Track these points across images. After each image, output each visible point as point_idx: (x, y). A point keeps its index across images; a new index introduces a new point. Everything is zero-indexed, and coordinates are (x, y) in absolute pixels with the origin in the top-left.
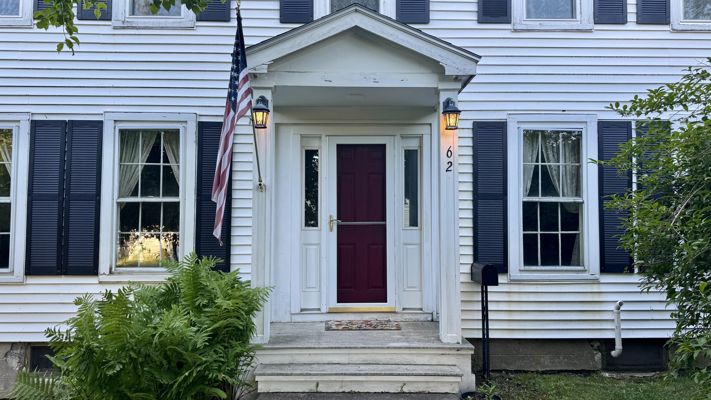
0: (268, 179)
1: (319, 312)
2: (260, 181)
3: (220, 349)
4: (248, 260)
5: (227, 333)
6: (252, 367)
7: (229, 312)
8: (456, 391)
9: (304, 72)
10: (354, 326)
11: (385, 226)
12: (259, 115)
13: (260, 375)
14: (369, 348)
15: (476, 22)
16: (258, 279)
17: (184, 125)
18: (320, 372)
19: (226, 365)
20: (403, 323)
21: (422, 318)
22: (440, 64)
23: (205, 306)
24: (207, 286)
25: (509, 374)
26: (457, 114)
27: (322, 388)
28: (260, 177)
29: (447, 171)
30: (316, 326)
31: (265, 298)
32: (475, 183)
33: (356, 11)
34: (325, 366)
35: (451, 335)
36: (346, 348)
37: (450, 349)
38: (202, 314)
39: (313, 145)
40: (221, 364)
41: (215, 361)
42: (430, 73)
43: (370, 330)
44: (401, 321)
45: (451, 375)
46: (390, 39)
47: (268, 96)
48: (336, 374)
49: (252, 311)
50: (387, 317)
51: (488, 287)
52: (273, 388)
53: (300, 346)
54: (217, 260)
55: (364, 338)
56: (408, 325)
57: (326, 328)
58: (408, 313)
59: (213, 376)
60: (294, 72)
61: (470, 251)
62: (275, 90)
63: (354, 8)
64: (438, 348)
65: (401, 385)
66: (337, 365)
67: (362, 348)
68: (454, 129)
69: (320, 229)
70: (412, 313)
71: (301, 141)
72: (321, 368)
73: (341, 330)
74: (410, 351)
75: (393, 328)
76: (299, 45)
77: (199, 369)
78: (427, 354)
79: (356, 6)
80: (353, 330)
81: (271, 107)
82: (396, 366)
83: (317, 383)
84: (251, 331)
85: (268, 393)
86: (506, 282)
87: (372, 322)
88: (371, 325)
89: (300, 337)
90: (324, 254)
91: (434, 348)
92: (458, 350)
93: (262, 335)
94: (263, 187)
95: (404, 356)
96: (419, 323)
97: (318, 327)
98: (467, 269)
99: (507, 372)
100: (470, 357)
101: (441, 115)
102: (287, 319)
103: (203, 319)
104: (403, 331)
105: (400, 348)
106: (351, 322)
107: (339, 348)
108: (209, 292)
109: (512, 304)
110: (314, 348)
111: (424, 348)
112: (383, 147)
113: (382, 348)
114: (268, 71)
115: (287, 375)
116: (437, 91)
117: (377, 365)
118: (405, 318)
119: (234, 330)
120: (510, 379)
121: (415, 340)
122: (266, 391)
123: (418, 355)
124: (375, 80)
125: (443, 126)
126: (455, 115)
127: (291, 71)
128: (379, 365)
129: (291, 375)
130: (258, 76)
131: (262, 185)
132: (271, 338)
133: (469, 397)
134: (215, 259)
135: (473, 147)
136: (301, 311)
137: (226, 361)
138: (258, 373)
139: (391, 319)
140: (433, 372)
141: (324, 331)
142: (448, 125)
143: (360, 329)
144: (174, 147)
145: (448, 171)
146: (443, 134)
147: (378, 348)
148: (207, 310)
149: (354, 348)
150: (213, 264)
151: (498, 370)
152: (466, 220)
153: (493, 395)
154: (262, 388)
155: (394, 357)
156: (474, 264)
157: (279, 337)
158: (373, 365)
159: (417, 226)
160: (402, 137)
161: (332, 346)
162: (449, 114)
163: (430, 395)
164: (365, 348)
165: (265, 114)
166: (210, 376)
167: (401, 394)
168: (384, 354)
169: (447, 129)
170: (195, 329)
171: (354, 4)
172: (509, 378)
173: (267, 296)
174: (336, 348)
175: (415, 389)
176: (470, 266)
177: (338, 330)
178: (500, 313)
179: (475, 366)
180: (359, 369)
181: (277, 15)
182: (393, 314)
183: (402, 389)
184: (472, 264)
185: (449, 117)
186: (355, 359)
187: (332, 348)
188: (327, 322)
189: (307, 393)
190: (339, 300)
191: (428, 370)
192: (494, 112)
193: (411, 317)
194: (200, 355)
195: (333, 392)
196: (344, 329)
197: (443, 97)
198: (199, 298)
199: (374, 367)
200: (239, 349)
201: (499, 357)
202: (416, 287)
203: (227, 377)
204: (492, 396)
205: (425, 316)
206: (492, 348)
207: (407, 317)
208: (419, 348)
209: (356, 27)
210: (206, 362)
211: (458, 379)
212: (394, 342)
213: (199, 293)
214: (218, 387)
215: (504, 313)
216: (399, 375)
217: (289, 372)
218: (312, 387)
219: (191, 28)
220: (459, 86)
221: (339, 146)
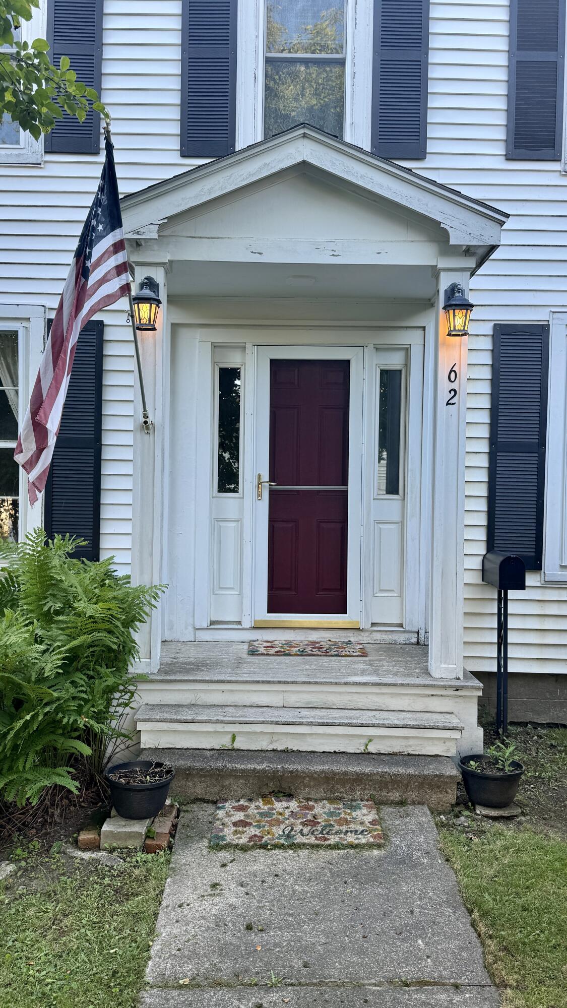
0: (159, 413)
1: (239, 626)
2: (146, 416)
3: (81, 679)
4: (127, 542)
5: (92, 656)
6: (132, 708)
7: (95, 622)
8: (453, 752)
9: (218, 238)
10: (294, 649)
11: (346, 492)
12: (145, 309)
13: (144, 721)
14: (316, 683)
15: (503, 158)
16: (142, 573)
17: (25, 324)
18: (237, 719)
19: (90, 704)
20: (371, 646)
21: (401, 638)
22: (442, 225)
23: (57, 613)
24: (61, 581)
25: (539, 729)
26: (467, 310)
27: (240, 744)
28: (145, 410)
29: (448, 404)
30: (234, 647)
31: (154, 602)
32: (494, 425)
33: (305, 136)
34: (246, 710)
35: (446, 666)
36: (279, 682)
37: (445, 687)
38: (52, 626)
39: (232, 361)
40: (83, 703)
41: (74, 698)
42: (425, 241)
43: (318, 655)
44: (369, 643)
45: (445, 729)
46: (360, 183)
47: (159, 276)
48: (263, 723)
49: (132, 621)
50: (345, 637)
51: (509, 592)
52: (164, 742)
53: (207, 678)
54: (78, 541)
55: (308, 667)
56: (379, 649)
57: (249, 651)
58: (380, 631)
59: (69, 720)
60: (201, 238)
61: (482, 535)
62: (170, 267)
63: (301, 131)
64: (425, 686)
65: (365, 741)
66: (265, 709)
67: (304, 683)
68: (462, 335)
69: (241, 496)
70: (386, 631)
71: (213, 353)
72: (240, 712)
73: (273, 655)
74: (380, 689)
75: (354, 654)
76: (210, 193)
77: (47, 710)
78: (407, 694)
79: (304, 127)
80: (292, 655)
81: (163, 296)
82: (358, 711)
83: (234, 735)
84: (130, 652)
85: (156, 749)
86: (538, 584)
87: (322, 643)
88: (320, 648)
89: (207, 663)
90: (247, 536)
91: (418, 686)
92: (457, 690)
93: (149, 660)
94: (151, 426)
95: (370, 697)
96: (397, 646)
97: (237, 649)
98: (476, 563)
99: (536, 725)
100: (476, 701)
101: (442, 312)
102: (188, 636)
103: (55, 632)
104: (370, 658)
105: (365, 684)
106: (289, 644)
107: (269, 682)
108: (65, 591)
109: (547, 619)
110: (229, 682)
111: (402, 685)
112: (344, 365)
113: (336, 684)
114: (159, 236)
115: (186, 722)
116: (435, 272)
117: (328, 710)
118: (375, 638)
119: (103, 651)
120: (540, 737)
121: (389, 672)
122: (153, 746)
123: (393, 695)
124: (333, 253)
125: (443, 330)
126: (464, 311)
127: (196, 236)
128: (332, 710)
129: (193, 721)
130: (143, 243)
131: (149, 423)
132: (162, 664)
133: (472, 763)
134: (74, 540)
135: (492, 365)
136: (210, 625)
137: (90, 698)
138: (141, 718)
139: (352, 639)
140: (415, 723)
141: (245, 656)
142: (452, 329)
143: (302, 653)
144: (10, 360)
145: (450, 404)
146: (444, 344)
147: (331, 683)
148: (60, 618)
149: (293, 683)
150: (70, 548)
151: (521, 722)
152: (477, 484)
153: (511, 761)
154: (146, 741)
155: (356, 697)
156: (487, 556)
157: (175, 664)
158: (322, 710)
159: (397, 493)
160: (377, 349)
161: (258, 679)
162: (454, 310)
163: (410, 757)
164: (309, 683)
165: (154, 306)
166: (65, 720)
167: (365, 755)
168: (340, 693)
169: (449, 335)
170: (42, 647)
171: (302, 124)
172: (538, 736)
173: (156, 600)
174: (263, 682)
175: (386, 748)
176: (481, 558)
177: (268, 655)
178: (527, 634)
179: (484, 716)
180: (300, 716)
181: (175, 144)
182: (356, 633)
183: (366, 748)
184: (485, 555)
185: (454, 316)
186: (293, 699)
187: (258, 682)
188: (250, 643)
189: (218, 750)
190: (271, 610)
191: (409, 719)
192: (529, 308)
193: (385, 637)
194: (49, 688)
195: (258, 750)
196: (277, 654)
197: (445, 283)
198: (48, 599)
199: (323, 713)
200: (111, 681)
201: (523, 702)
202: (393, 590)
203: (92, 722)
204: (509, 762)
205: (407, 635)
206: (513, 688)
207: (378, 636)
208: (395, 685)
209: (304, 162)
210: (58, 699)
211: (456, 735)
212: (355, 674)
213: (49, 593)
214: (78, 738)
215: (532, 634)
216: (362, 726)
217: (190, 718)
218: (225, 742)
219: (37, 165)
220: (471, 263)
221: (274, 363)
